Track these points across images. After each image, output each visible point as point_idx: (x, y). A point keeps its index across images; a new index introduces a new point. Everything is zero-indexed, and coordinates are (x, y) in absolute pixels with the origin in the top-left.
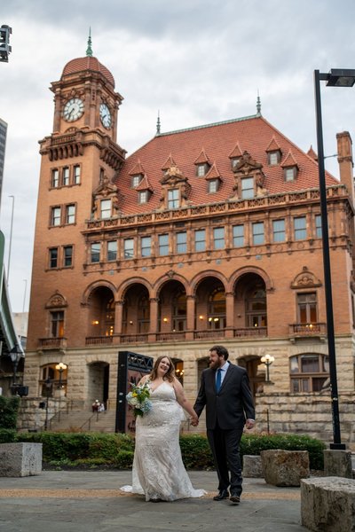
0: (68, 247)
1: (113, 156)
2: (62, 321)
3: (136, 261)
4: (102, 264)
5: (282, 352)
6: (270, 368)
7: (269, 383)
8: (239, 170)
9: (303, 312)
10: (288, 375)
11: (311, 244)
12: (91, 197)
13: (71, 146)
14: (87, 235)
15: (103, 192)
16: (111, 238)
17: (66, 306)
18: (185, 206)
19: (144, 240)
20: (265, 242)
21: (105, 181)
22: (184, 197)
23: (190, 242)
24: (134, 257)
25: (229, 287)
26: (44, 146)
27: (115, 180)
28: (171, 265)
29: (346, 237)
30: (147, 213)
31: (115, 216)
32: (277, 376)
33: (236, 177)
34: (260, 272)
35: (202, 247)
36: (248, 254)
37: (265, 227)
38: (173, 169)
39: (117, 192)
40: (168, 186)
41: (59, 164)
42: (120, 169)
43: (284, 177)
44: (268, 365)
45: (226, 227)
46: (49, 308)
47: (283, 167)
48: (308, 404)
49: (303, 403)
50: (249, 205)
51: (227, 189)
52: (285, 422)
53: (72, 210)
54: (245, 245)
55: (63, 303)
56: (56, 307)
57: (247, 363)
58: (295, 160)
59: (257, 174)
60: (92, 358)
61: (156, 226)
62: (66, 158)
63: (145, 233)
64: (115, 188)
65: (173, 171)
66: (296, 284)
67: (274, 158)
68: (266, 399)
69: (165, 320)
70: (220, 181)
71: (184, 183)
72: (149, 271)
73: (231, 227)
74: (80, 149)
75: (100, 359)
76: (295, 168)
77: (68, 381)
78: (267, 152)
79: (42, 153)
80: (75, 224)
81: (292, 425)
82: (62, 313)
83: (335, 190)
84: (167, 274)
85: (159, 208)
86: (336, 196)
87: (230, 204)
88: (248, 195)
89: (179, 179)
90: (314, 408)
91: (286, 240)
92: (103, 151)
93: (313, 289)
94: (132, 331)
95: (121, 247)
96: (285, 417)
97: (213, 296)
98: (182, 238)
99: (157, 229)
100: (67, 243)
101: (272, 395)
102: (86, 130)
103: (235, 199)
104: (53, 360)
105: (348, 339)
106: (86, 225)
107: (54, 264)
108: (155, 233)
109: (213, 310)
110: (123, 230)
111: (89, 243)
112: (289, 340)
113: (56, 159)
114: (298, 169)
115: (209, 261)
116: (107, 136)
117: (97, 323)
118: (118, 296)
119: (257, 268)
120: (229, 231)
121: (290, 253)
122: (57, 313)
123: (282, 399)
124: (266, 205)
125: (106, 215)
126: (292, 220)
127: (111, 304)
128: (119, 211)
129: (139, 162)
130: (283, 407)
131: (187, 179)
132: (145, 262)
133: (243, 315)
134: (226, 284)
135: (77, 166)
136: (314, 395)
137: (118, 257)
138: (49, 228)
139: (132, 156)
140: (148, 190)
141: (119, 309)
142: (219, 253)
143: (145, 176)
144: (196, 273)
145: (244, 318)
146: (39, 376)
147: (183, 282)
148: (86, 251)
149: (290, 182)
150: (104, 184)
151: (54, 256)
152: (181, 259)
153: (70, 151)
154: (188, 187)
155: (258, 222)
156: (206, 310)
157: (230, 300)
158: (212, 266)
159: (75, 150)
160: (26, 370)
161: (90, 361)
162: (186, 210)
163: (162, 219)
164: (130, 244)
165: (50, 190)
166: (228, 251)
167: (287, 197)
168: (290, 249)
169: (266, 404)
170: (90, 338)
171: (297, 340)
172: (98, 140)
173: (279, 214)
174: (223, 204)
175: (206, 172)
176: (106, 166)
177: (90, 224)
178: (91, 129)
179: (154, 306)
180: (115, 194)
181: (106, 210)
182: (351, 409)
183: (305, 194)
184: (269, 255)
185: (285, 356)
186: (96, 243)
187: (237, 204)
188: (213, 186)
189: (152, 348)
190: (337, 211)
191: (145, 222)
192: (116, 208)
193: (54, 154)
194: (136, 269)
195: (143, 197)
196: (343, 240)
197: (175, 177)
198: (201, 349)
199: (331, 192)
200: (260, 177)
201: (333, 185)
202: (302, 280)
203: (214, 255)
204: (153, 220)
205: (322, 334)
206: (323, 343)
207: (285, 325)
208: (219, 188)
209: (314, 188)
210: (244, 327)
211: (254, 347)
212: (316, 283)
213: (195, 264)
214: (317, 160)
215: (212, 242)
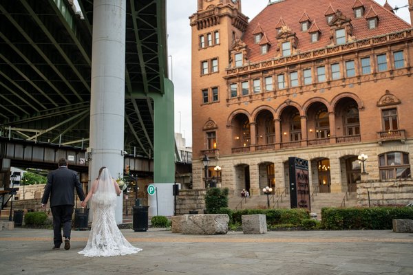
0: (215, 88)
1: (240, 23)
2: (214, 138)
3: (262, 94)
4: (239, 98)
5: (373, 152)
6: (365, 163)
7: (364, 173)
8: (333, 24)
9: (387, 123)
10: (378, 167)
11: (391, 74)
12: (228, 52)
13: (212, 19)
14: (228, 79)
15: (236, 48)
16: (244, 79)
17: (216, 128)
18: (295, 53)
19: (267, 79)
20: (356, 75)
21: (237, 40)
22: (294, 47)
23: (301, 78)
24: (261, 92)
25: (331, 108)
26: (193, 20)
27: (243, 39)
28: (288, 95)
30: (268, 60)
31: (246, 64)
32: (371, 168)
33: (331, 30)
34: (353, 96)
35: (309, 81)
36: (344, 84)
37: (355, 64)
38: (284, 28)
39: (246, 47)
40: (282, 40)
41: (204, 31)
42: (245, 31)
43: (368, 26)
44: (363, 161)
45: (326, 66)
46: (205, 130)
47: (367, 19)
48: (396, 187)
49: (392, 186)
50: (342, 49)
51: (325, 38)
52: (380, 200)
53: (215, 63)
54: (340, 78)
55: (215, 126)
56: (210, 129)
57: (346, 160)
58: (376, 13)
59: (348, 25)
60: (237, 162)
61: (275, 69)
62: (209, 27)
63: (267, 75)
64: (244, 44)
65: (285, 29)
66: (381, 103)
67: (359, 13)
68: (364, 185)
69: (285, 133)
70: (319, 33)
71: (293, 37)
72: (273, 100)
73: (330, 65)
74: (218, 20)
75: (242, 163)
76: (376, 19)
77: (222, 178)
78: (353, 9)
79: (192, 25)
80: (218, 72)
81: (384, 202)
82: (214, 133)
83: (408, 32)
84: (285, 102)
85: (276, 56)
86: (409, 37)
87: (328, 49)
88: (341, 42)
89: (288, 34)
90: (400, 190)
91: (372, 72)
92: (234, 19)
93: (394, 106)
94: (263, 142)
95: (252, 85)
96: (379, 196)
97: (318, 115)
98: (294, 76)
99: (277, 71)
100: (214, 85)
101: (369, 182)
102: (221, 6)
103: (332, 45)
104: (211, 164)
106: (226, 72)
107: (206, 100)
108: (274, 74)
109: (319, 125)
110: (252, 73)
112: (377, 143)
113: (202, 28)
114: (378, 19)
115: (315, 91)
116: (235, 9)
117: (238, 138)
118: (251, 120)
119: (351, 93)
120: (328, 68)
121: (376, 81)
122: (211, 133)
123: (377, 184)
124: (356, 48)
125: (239, 64)
126: (376, 57)
127: (246, 125)
128: (248, 61)
129: (259, 24)
130: (377, 190)
131: (295, 34)
132: (269, 95)
133: (342, 127)
134: (328, 106)
135: (217, 31)
136: (400, 181)
137: (249, 92)
138: (201, 76)
139: (253, 20)
140: (267, 44)
141: (253, 128)
142: (322, 85)
143: (265, 35)
144: (306, 100)
145: (342, 129)
146: (202, 175)
147: (297, 106)
148: (228, 90)
149: (373, 29)
150: (236, 43)
151: (205, 95)
152: (295, 90)
153: (211, 22)
154: (296, 39)
155: (350, 61)
156: (314, 125)
157: (332, 118)
158: (318, 94)
159: (214, 21)
160: (193, 171)
161: (236, 164)
162: (296, 56)
163: (279, 64)
164: (257, 83)
165: (199, 50)
166: (329, 83)
167: (371, 41)
168: (375, 78)
169: (364, 188)
170: (235, 149)
171: (383, 143)
172: (230, 12)
173: (365, 54)
174: (323, 50)
175: (309, 27)
176: (236, 30)
177: (228, 71)
178: (224, 5)
179: (277, 125)
180: (244, 49)
181: (239, 61)
183: (385, 37)
184: (359, 83)
185: (375, 155)
186: (233, 84)
187: (333, 49)
188: (315, 37)
189: (278, 153)
190: (410, 48)
191: (267, 67)
192: (246, 58)
193: (200, 25)
194: (263, 100)
195: (264, 49)
198: (312, 152)
199: (405, 34)
200: (349, 27)
201: (407, 29)
202: (386, 100)
203: (318, 87)
204: (273, 65)
205: (402, 138)
206: (404, 143)
207: (375, 133)
208: (319, 38)
209: (392, 32)
210: (342, 135)
211: (351, 149)
212: (396, 101)
213: (305, 94)
214: (392, 11)
215: (316, 78)
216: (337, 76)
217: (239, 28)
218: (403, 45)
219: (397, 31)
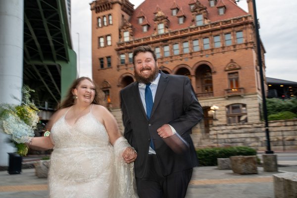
0: (109, 57)
1: (128, 8)
2: (108, 95)
4: (126, 65)
5: (222, 104)
7: (216, 120)
8: (194, 11)
9: (231, 83)
10: (225, 115)
11: (234, 47)
12: (118, 30)
14: (118, 50)
15: (125, 27)
16: (130, 51)
17: (110, 87)
18: (167, 32)
20: (210, 48)
21: (125, 21)
22: (166, 27)
23: (171, 50)
25: (192, 72)
26: (93, 6)
27: (130, 21)
28: (162, 63)
29: (253, 42)
30: (147, 37)
31: (132, 40)
32: (220, 116)
33: (193, 15)
34: (208, 64)
35: (177, 52)
36: (201, 54)
37: (210, 40)
39: (132, 27)
40: (158, 22)
41: (101, 14)
42: (132, 15)
43: (218, 13)
44: (215, 111)
45: (189, 41)
46: (102, 89)
47: (218, 8)
48: (236, 129)
49: (234, 129)
50: (201, 29)
51: (189, 21)
52: (226, 139)
53: (109, 38)
54: (200, 50)
55: (109, 86)
56: (105, 88)
58: (224, 3)
59: (205, 12)
61: (153, 43)
62: (104, 11)
64: (130, 25)
65: (160, 13)
66: (227, 69)
67: (212, 3)
68: (215, 128)
70: (184, 17)
71: (166, 20)
73: (192, 41)
74: (111, 6)
78: (209, 0)
79: (92, 9)
80: (111, 45)
81: (229, 140)
82: (108, 91)
83: (246, 18)
84: (160, 68)
85: (153, 34)
86: (246, 21)
87: (191, 29)
88: (199, 24)
89: (163, 18)
90: (239, 131)
91: (221, 46)
92: (123, 6)
93: (236, 71)
96: (225, 136)
98: (167, 48)
99: (154, 45)
100: (108, 55)
101: (218, 126)
103: (193, 26)
105: (255, 96)
106: (117, 45)
107: (102, 66)
110: (136, 46)
111: (119, 54)
112: (224, 97)
113: (99, 12)
114: (225, 8)
115: (181, 60)
119: (207, 61)
120: (191, 43)
122: (106, 91)
123: (223, 128)
124: (210, 28)
125: (126, 39)
126: (224, 35)
128: (133, 37)
129: (142, 10)
130: (224, 131)
131: (167, 17)
133: (200, 86)
135: (110, 15)
136: (239, 125)
138: (98, 48)
139: (138, 8)
140: (147, 24)
142: (186, 55)
143: (146, 18)
144: (175, 66)
145: (200, 88)
147: (169, 71)
148: (118, 59)
149: (222, 15)
150: (124, 23)
151: (102, 62)
152: (167, 59)
153: (105, 7)
154: (168, 21)
155: (206, 38)
158: (183, 62)
159: (108, 6)
162: (168, 34)
163: (156, 40)
165: (97, 28)
166: (191, 54)
167: (221, 23)
168: (223, 51)
169: (215, 130)
171: (229, 97)
173: (217, 33)
174: (187, 30)
175: (177, 13)
176: (125, 14)
177: (119, 44)
180: (130, 28)
181: (127, 37)
182: (259, 131)
183: (230, 21)
184: (212, 54)
185: (223, 106)
186: (123, 54)
187: (194, 29)
188: (181, 20)
190: (247, 29)
191: (147, 41)
192: (131, 35)
193: (98, 9)
195: (145, 29)
196: (251, 44)
197: (161, 17)
199: (244, 19)
200: (205, 13)
201: (245, 16)
202: (230, 66)
203: (184, 57)
204: (151, 40)
205: (242, 93)
206: (242, 98)
207: (222, 90)
208: (184, 21)
209: (235, 18)
210: (201, 92)
211: (207, 102)
212: (238, 67)
213: (174, 62)
214: (235, 2)
215: (182, 50)
216: (197, 49)
217: (127, 13)
218: (242, 27)
219: (239, 17)
